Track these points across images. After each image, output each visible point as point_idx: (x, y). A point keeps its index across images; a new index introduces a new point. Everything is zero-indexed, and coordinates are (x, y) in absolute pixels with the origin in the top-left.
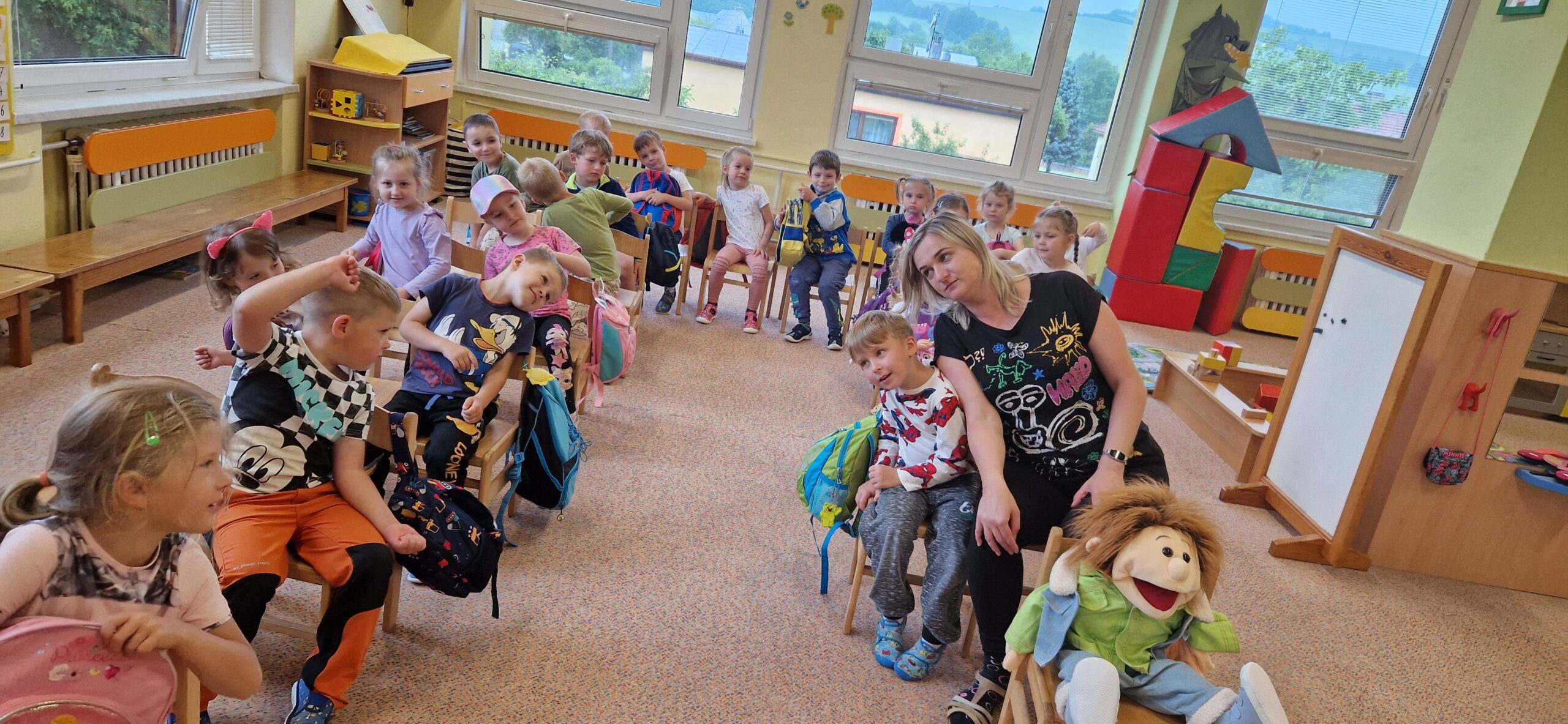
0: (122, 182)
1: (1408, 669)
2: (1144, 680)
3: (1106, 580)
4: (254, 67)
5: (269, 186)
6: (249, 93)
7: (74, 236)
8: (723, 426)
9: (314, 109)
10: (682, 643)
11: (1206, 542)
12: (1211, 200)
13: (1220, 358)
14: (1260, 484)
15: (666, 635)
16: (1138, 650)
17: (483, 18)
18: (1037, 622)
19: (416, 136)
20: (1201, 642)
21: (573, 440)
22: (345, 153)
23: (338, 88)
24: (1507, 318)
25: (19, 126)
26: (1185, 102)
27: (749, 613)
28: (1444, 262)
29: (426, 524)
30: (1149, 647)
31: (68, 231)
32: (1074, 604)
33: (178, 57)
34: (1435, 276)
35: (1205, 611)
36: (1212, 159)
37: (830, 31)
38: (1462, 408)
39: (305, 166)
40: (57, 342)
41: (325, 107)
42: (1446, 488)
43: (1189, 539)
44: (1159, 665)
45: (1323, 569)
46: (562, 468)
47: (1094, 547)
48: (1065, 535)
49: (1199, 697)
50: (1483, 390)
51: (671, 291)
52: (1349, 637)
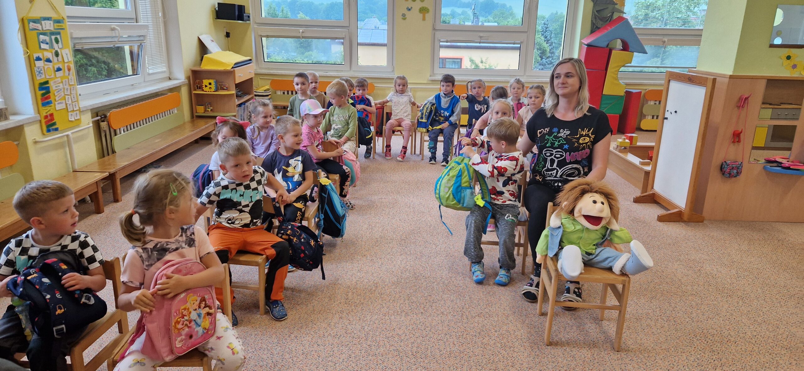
0: (124, 132)
1: (722, 257)
2: (594, 256)
3: (571, 218)
4: (167, 75)
5: (180, 127)
6: (168, 86)
7: (106, 158)
8: (403, 200)
9: (195, 90)
10: (403, 281)
11: (610, 197)
12: (616, 71)
13: (627, 141)
14: (651, 192)
15: (395, 279)
16: (589, 246)
17: (263, 38)
18: (548, 241)
19: (241, 96)
20: (616, 240)
21: (342, 207)
22: (211, 108)
23: (205, 79)
24: (747, 99)
25: (81, 112)
26: (597, 27)
27: (428, 268)
28: (713, 77)
29: (293, 239)
30: (594, 244)
31: (104, 156)
32: (561, 230)
33: (137, 75)
34: (710, 84)
35: (615, 226)
36: (613, 51)
37: (424, 19)
38: (734, 142)
39: (194, 116)
40: (111, 202)
41: (200, 88)
42: (734, 179)
43: (603, 196)
44: (599, 250)
45: (683, 224)
46: (340, 219)
47: (565, 206)
48: (554, 205)
49: (616, 258)
50: (741, 132)
51: (370, 147)
52: (695, 248)
